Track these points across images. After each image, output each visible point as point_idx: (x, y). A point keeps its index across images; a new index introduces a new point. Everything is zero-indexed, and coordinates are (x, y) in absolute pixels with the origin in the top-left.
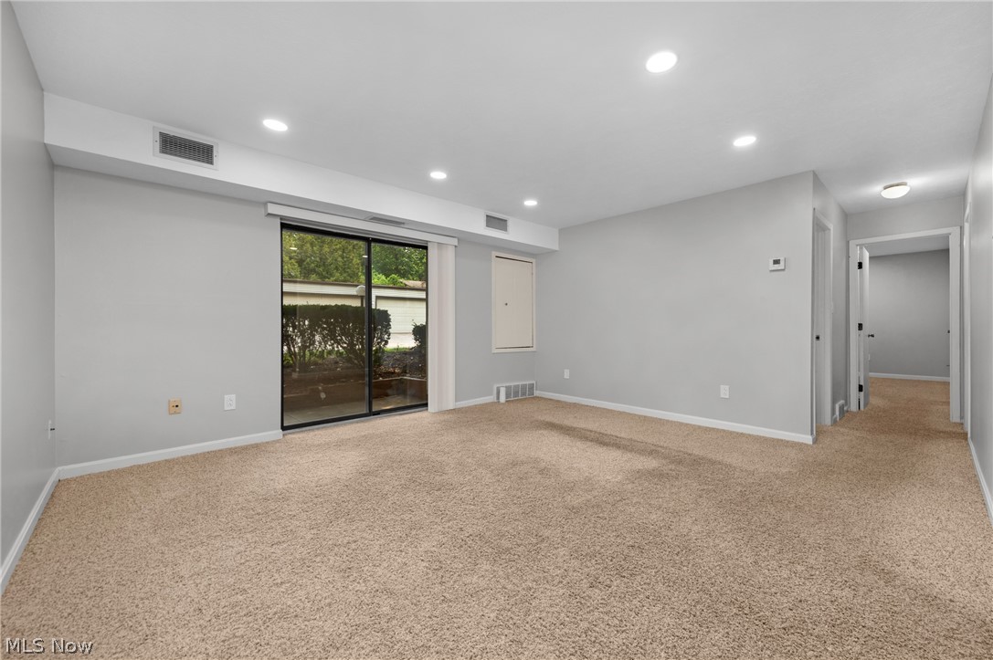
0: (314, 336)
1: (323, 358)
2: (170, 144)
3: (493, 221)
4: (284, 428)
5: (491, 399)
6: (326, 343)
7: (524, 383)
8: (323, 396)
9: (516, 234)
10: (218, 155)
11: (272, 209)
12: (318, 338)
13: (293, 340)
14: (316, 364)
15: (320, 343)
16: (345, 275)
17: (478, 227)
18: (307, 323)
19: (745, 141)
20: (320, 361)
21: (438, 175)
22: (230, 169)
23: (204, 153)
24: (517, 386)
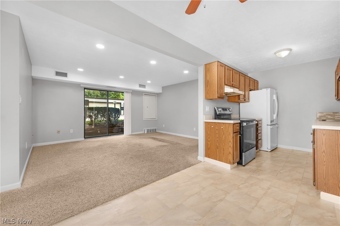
0: (98, 115)
1: (101, 122)
2: (58, 74)
3: (141, 86)
4: (85, 138)
5: (143, 132)
6: (102, 118)
7: (151, 128)
8: (99, 132)
9: (147, 89)
10: (68, 75)
11: (82, 85)
12: (99, 116)
13: (92, 117)
14: (99, 123)
15: (100, 117)
16: (115, 95)
17: (137, 88)
18: (96, 112)
19: (186, 72)
20: (100, 123)
21: (122, 77)
22: (72, 78)
23: (65, 75)
24: (151, 129)
